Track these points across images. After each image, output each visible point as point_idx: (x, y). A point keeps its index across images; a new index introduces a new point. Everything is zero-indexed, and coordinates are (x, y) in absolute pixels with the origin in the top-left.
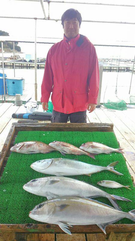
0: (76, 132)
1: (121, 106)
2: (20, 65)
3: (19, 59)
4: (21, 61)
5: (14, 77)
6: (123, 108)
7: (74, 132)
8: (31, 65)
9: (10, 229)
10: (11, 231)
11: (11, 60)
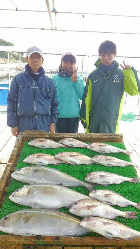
1: (130, 118)
6: (132, 119)
11: (16, 71)
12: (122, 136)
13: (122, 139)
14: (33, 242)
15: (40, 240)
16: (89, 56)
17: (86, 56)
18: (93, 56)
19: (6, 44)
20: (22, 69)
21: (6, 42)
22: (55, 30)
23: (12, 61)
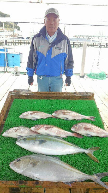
0: (62, 100)
1: (102, 76)
2: (19, 41)
3: (18, 37)
4: (20, 38)
5: (13, 52)
6: (103, 78)
7: (61, 100)
8: (28, 42)
9: (4, 185)
10: (5, 187)
11: (12, 37)
12: (93, 94)
13: (94, 97)
14: (17, 186)
15: (23, 184)
16: (69, 25)
17: (67, 24)
18: (73, 24)
19: (3, 15)
20: (16, 35)
21: (4, 14)
22: (41, 3)
23: (9, 29)
